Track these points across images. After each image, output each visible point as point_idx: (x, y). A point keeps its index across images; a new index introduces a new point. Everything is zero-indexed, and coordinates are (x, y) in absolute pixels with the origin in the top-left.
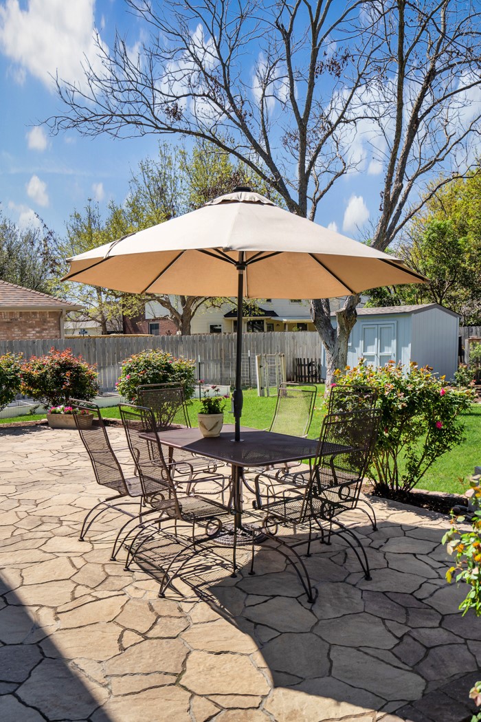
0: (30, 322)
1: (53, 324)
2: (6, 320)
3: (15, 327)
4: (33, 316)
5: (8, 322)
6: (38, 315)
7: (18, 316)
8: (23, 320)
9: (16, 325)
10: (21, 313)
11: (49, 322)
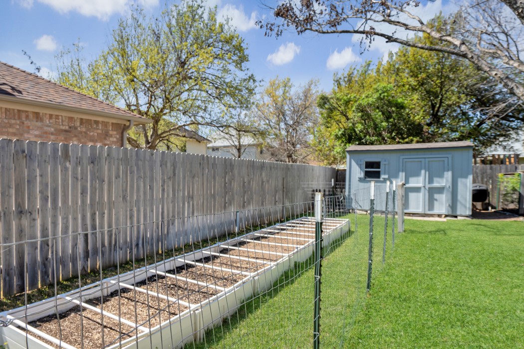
0: (92, 134)
1: (115, 139)
2: (64, 128)
3: (74, 139)
4: (95, 126)
5: (66, 131)
6: (100, 125)
7: (78, 124)
8: (84, 130)
9: (76, 136)
10: (81, 119)
11: (111, 136)
